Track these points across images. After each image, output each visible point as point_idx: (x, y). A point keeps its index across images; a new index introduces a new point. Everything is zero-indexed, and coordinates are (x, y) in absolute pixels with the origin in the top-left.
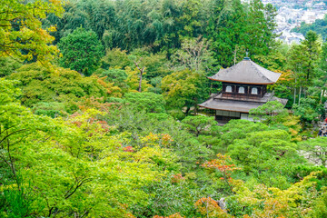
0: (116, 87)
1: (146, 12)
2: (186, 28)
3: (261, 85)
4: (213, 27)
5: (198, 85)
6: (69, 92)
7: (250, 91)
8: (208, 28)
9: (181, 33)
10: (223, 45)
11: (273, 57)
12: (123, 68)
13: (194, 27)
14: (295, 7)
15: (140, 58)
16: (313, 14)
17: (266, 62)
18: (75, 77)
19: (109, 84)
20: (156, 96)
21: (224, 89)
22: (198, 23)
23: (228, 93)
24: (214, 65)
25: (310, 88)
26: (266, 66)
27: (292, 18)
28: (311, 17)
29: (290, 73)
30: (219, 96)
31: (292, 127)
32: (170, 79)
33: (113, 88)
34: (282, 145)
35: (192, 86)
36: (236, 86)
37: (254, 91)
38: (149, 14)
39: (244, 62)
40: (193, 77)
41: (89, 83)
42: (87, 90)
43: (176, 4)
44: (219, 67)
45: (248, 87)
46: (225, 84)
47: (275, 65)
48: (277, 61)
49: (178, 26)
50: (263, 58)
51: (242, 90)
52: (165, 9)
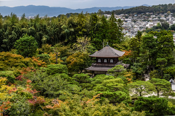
0: (44, 63)
1: (61, 26)
2: (80, 32)
3: (114, 58)
4: (93, 32)
5: (84, 60)
6: (17, 66)
7: (110, 61)
8: (90, 32)
9: (78, 35)
10: (98, 40)
11: (122, 44)
12: (49, 53)
13: (84, 32)
14: (144, 21)
15: (57, 48)
16: (152, 23)
17: (119, 47)
18: (20, 59)
19: (40, 61)
20: (62, 65)
21: (97, 61)
22: (85, 30)
23: (99, 63)
24: (94, 50)
25: (138, 58)
26: (119, 49)
27: (142, 26)
28: (151, 25)
29: (130, 51)
30: (95, 65)
31: (128, 77)
32: (72, 57)
33: (42, 63)
34: (116, 85)
35: (82, 60)
36: (102, 59)
37: (112, 61)
38: (62, 27)
39: (106, 47)
40: (82, 56)
41: (28, 61)
42: (27, 64)
43: (74, 22)
44: (96, 50)
45: (108, 59)
46: (97, 58)
47: (124, 48)
48: (124, 46)
49: (76, 32)
50: (118, 45)
51: (105, 61)
52: (69, 24)
